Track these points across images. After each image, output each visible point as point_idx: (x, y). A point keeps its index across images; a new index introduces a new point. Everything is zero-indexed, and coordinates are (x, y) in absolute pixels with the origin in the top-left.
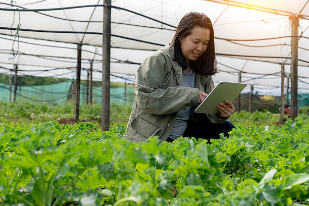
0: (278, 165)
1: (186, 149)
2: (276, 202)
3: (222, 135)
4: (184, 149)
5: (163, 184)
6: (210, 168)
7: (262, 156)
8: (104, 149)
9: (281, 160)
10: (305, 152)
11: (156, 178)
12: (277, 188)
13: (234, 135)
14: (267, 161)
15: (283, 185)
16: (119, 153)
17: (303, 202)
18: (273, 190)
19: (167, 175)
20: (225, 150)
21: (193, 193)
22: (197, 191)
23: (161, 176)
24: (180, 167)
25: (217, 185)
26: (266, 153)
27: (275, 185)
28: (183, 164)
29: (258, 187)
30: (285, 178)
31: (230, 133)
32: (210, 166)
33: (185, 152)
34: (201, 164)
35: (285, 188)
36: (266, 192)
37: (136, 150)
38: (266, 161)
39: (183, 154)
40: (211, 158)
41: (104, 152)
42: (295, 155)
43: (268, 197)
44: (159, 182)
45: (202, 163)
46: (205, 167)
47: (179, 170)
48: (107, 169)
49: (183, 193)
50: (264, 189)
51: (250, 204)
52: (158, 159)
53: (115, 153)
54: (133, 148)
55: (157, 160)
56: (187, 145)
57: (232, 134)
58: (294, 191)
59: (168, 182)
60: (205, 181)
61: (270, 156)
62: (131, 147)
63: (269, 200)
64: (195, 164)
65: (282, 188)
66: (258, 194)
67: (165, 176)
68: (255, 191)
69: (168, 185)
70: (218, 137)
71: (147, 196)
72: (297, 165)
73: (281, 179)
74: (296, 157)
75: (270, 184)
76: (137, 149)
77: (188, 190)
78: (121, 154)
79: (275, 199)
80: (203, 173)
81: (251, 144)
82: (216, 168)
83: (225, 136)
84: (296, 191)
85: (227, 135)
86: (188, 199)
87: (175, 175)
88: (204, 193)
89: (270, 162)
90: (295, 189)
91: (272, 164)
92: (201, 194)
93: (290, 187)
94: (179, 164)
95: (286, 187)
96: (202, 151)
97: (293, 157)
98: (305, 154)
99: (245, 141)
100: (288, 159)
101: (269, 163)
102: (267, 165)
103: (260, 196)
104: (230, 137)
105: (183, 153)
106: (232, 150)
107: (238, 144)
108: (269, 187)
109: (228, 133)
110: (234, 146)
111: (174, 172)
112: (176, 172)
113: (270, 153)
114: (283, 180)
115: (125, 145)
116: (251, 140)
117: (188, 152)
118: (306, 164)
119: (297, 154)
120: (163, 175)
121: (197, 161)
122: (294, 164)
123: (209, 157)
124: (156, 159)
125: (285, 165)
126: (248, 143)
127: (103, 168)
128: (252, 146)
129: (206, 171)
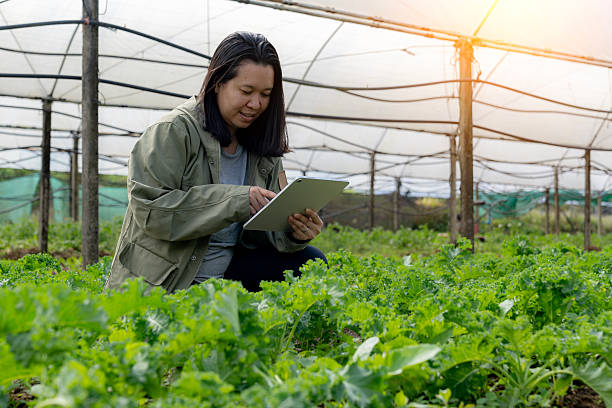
0: (388, 329)
1: (199, 302)
2: (368, 401)
3: (288, 273)
4: (195, 300)
5: (140, 372)
6: (240, 337)
7: (359, 313)
8: (20, 305)
9: (393, 319)
10: (441, 302)
11: (128, 359)
12: (374, 373)
13: (312, 274)
14: (368, 322)
15: (388, 368)
16: (45, 310)
17: (434, 401)
18: (365, 378)
19: (150, 353)
20: (290, 302)
21: (198, 387)
22: (205, 382)
23: (139, 354)
24: (180, 337)
25: (257, 370)
26: (366, 307)
27: (370, 368)
28: (184, 330)
29: (336, 373)
30: (392, 353)
31: (304, 268)
32: (240, 334)
33: (197, 307)
34: (222, 330)
35: (390, 374)
36: (349, 381)
37: (83, 306)
38: (365, 321)
39: (192, 312)
40: (247, 319)
41: (19, 311)
42: (423, 309)
43: (355, 392)
44: (131, 366)
45: (224, 327)
46: (230, 336)
47: (179, 343)
48: (24, 344)
49: (178, 388)
50: (348, 377)
51: (301, 406)
52: (154, 322)
53: (39, 311)
54: (76, 302)
55: (151, 325)
56: (203, 293)
57: (308, 272)
58: (409, 378)
59: (150, 367)
60: (232, 363)
61: (375, 311)
62: (74, 298)
63: (355, 398)
64: (208, 330)
65: (383, 374)
66: (335, 386)
67: (146, 355)
68: (329, 381)
69: (150, 372)
70: (281, 278)
71: (83, 395)
72: (429, 329)
73: (384, 355)
74: (426, 312)
75: (361, 367)
76: (86, 302)
77: (187, 380)
78: (50, 311)
79: (369, 396)
80: (228, 348)
81: (340, 291)
82: (257, 337)
83: (295, 275)
84: (413, 379)
85: (297, 274)
86: (186, 399)
87: (171, 353)
88: (221, 385)
89: (373, 323)
90: (412, 375)
91: (377, 327)
92: (213, 388)
93: (399, 372)
94: (178, 330)
95: (393, 370)
96: (227, 305)
97: (420, 314)
98: (441, 308)
99: (329, 284)
100: (411, 318)
101: (371, 326)
102: (367, 330)
103: (338, 390)
104: (304, 277)
105: (193, 308)
106: (305, 302)
107: (317, 291)
108: (358, 372)
109: (300, 269)
110: (308, 293)
111: (168, 348)
112: (172, 347)
113: (375, 307)
114: (387, 358)
115: (60, 297)
116: (341, 281)
117: (203, 307)
118: (445, 326)
119: (428, 308)
120: (143, 352)
121: (213, 324)
122: (422, 327)
123: (242, 316)
124: (149, 323)
125: (405, 329)
126: (333, 288)
127: (16, 342)
128: (342, 294)
129: (232, 343)
